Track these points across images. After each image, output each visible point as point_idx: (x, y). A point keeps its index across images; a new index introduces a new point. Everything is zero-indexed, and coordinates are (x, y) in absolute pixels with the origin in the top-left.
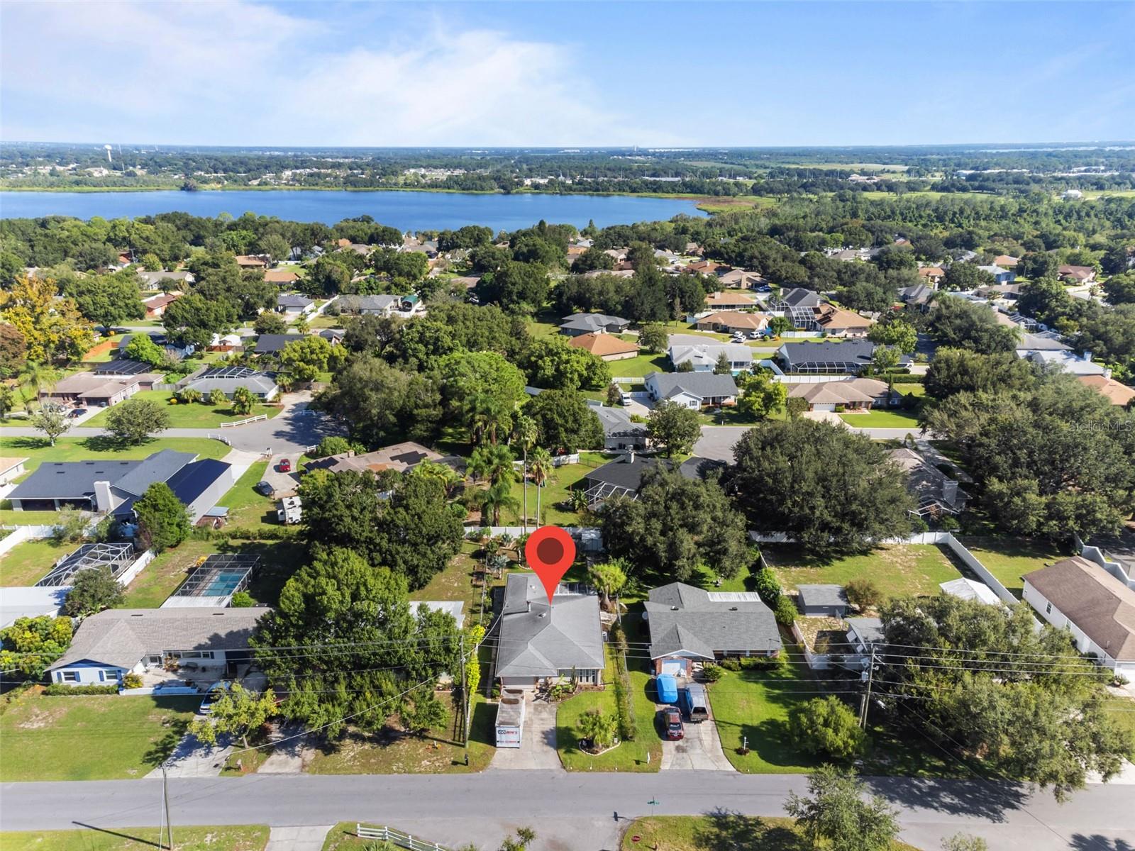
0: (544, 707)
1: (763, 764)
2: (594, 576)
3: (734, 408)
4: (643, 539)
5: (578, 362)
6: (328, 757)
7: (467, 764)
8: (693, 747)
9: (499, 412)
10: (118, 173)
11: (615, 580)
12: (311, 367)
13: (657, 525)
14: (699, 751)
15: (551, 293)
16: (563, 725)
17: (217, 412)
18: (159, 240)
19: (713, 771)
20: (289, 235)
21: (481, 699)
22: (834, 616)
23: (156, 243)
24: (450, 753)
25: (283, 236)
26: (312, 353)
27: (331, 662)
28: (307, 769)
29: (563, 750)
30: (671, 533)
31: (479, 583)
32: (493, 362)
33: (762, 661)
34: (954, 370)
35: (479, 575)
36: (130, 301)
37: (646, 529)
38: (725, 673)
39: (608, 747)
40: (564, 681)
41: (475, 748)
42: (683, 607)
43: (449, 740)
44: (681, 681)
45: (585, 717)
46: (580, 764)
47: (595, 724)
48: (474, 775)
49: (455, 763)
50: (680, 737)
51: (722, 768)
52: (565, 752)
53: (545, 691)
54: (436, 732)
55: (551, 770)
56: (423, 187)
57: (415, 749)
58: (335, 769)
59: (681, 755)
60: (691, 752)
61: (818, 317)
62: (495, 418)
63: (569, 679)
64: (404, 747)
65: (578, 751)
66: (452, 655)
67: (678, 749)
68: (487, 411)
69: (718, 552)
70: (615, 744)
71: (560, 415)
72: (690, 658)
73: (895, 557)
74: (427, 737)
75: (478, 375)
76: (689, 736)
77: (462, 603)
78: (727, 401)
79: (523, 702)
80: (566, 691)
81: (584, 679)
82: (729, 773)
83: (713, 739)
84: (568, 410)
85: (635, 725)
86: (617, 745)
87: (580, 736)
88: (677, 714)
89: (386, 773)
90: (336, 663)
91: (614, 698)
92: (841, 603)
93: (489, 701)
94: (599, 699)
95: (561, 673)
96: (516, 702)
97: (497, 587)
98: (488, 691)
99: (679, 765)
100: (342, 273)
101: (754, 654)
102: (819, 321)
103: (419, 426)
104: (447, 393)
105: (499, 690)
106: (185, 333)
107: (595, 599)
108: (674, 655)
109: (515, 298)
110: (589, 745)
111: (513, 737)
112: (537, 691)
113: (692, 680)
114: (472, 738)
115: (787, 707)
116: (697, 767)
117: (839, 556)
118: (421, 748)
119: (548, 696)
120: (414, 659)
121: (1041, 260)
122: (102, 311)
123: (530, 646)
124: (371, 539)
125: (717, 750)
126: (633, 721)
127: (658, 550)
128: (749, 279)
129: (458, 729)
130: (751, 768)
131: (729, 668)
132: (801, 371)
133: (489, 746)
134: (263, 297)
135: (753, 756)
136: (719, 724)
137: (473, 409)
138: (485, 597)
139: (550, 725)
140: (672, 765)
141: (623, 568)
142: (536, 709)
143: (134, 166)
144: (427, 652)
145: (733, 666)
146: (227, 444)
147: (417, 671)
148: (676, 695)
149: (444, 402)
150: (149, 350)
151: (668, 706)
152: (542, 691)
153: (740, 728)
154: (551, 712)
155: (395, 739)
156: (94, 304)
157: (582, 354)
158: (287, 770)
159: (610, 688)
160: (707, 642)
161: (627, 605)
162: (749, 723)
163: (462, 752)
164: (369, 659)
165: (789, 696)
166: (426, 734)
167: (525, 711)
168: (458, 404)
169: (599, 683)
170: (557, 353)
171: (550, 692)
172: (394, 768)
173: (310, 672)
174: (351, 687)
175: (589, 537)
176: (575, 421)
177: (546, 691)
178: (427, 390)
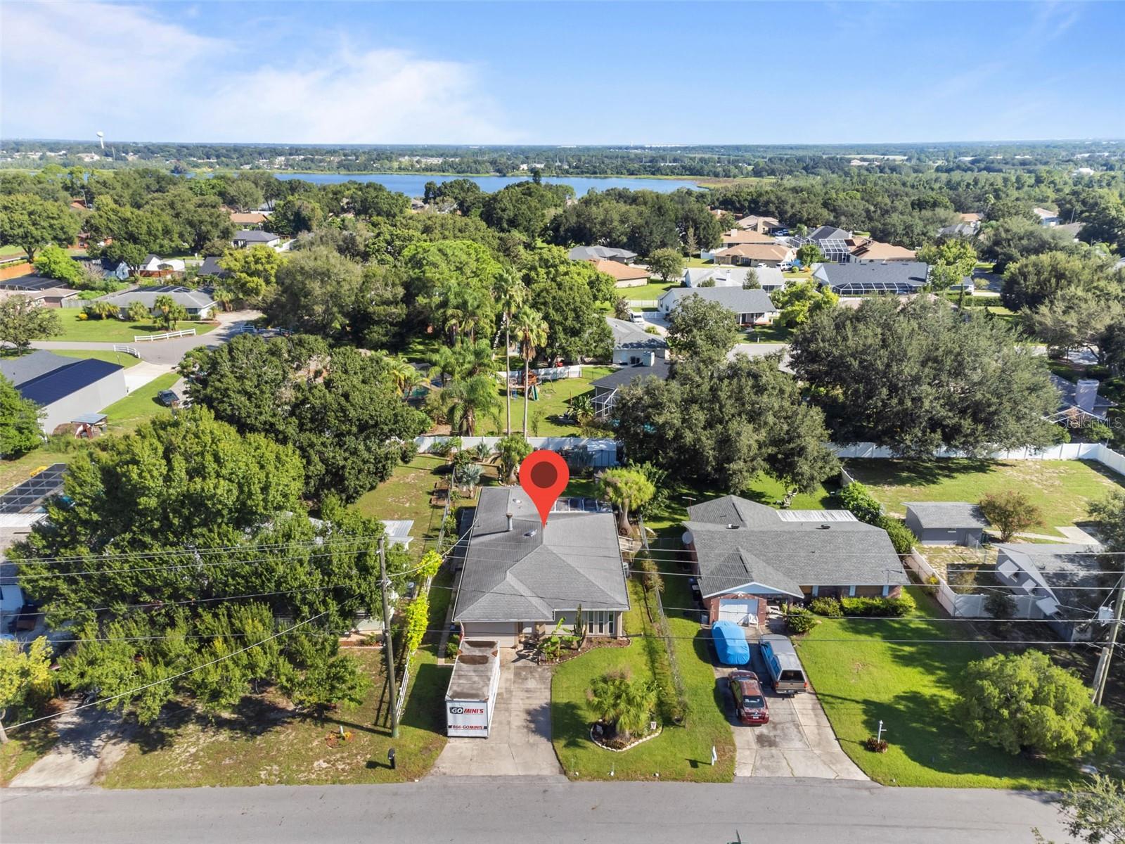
0: (531, 670)
1: (916, 769)
2: (608, 484)
3: (770, 327)
4: (678, 436)
5: (579, 274)
6: (147, 757)
7: (392, 766)
8: (785, 737)
9: (478, 307)
10: (110, 159)
11: (640, 490)
12: (255, 279)
13: (699, 416)
14: (799, 745)
15: (546, 229)
16: (562, 699)
17: (135, 327)
18: (118, 186)
19: (829, 781)
20: (262, 183)
21: (429, 658)
22: (965, 545)
23: (114, 189)
24: (366, 746)
25: (256, 184)
26: (256, 262)
27: (159, 589)
28: (103, 778)
29: (563, 742)
30: (719, 427)
31: (440, 503)
32: (472, 251)
33: (877, 601)
34: (1046, 274)
35: (442, 493)
36: (55, 222)
37: (684, 420)
38: (818, 620)
39: (640, 736)
40: (563, 631)
41: (411, 738)
42: (745, 525)
43: (368, 725)
44: (750, 632)
45: (601, 685)
46: (592, 767)
47: (618, 697)
48: (405, 786)
49: (372, 765)
50: (763, 720)
51: (844, 776)
52: (566, 746)
53: (533, 646)
54: (346, 710)
55: (541, 778)
56: (418, 171)
57: (305, 742)
58: (155, 778)
59: (766, 751)
60: (784, 745)
61: (852, 249)
62: (473, 314)
63: (571, 627)
64: (286, 737)
65: (589, 744)
66: (372, 579)
67: (761, 740)
68: (463, 305)
69: (792, 453)
70: (651, 732)
71: (557, 310)
72: (763, 596)
73: (1028, 474)
74: (330, 720)
75: (453, 268)
76: (776, 719)
77: (412, 522)
78: (760, 321)
79: (497, 661)
80: (567, 645)
81: (596, 627)
82: (858, 785)
83: (819, 725)
84: (568, 304)
85: (686, 698)
86: (655, 734)
87: (592, 717)
88: (755, 683)
89: (247, 783)
90: (168, 591)
91: (645, 658)
92: (975, 524)
93: (441, 662)
94: (621, 659)
95: (559, 617)
96: (484, 660)
97: (467, 508)
98: (442, 647)
99: (767, 768)
100: (313, 210)
101: (861, 591)
102: (853, 253)
103: (376, 328)
104: (414, 288)
105: (457, 643)
106: (110, 247)
107: (609, 517)
108: (739, 590)
109: (505, 225)
110: (608, 733)
111: (475, 720)
112: (521, 647)
113: (768, 631)
114: (408, 720)
115: (933, 674)
116: (800, 772)
117: (946, 473)
118: (314, 737)
119: (539, 653)
120: (304, 585)
121: (1091, 201)
122: (20, 231)
123: (509, 577)
124: (272, 425)
125: (829, 742)
126: (680, 692)
127: (703, 447)
128: (766, 223)
129: (385, 706)
130: (896, 776)
131: (824, 614)
132: (844, 293)
133: (434, 735)
134: (217, 225)
135: (894, 755)
136: (825, 700)
137: (444, 304)
138: (447, 518)
139: (541, 699)
140: (755, 768)
141: (650, 476)
142: (517, 674)
143: (127, 154)
144: (327, 573)
145: (830, 610)
146: (137, 357)
147: (311, 605)
148: (747, 651)
149: (408, 299)
150: (63, 265)
151: (735, 670)
152: (527, 645)
153: (862, 707)
154: (542, 679)
155: (275, 723)
156: (11, 221)
157: (584, 266)
158: (66, 781)
159: (637, 644)
160: (788, 573)
161: (655, 530)
162: (874, 698)
163: (388, 744)
164: (226, 584)
165: (929, 656)
166: (330, 714)
167: (497, 678)
168: (427, 301)
169: (620, 633)
170: (555, 266)
171: (541, 647)
172: (263, 774)
173: (123, 608)
174: (196, 633)
175: (597, 448)
176: (577, 317)
177: (535, 648)
178: (386, 285)
